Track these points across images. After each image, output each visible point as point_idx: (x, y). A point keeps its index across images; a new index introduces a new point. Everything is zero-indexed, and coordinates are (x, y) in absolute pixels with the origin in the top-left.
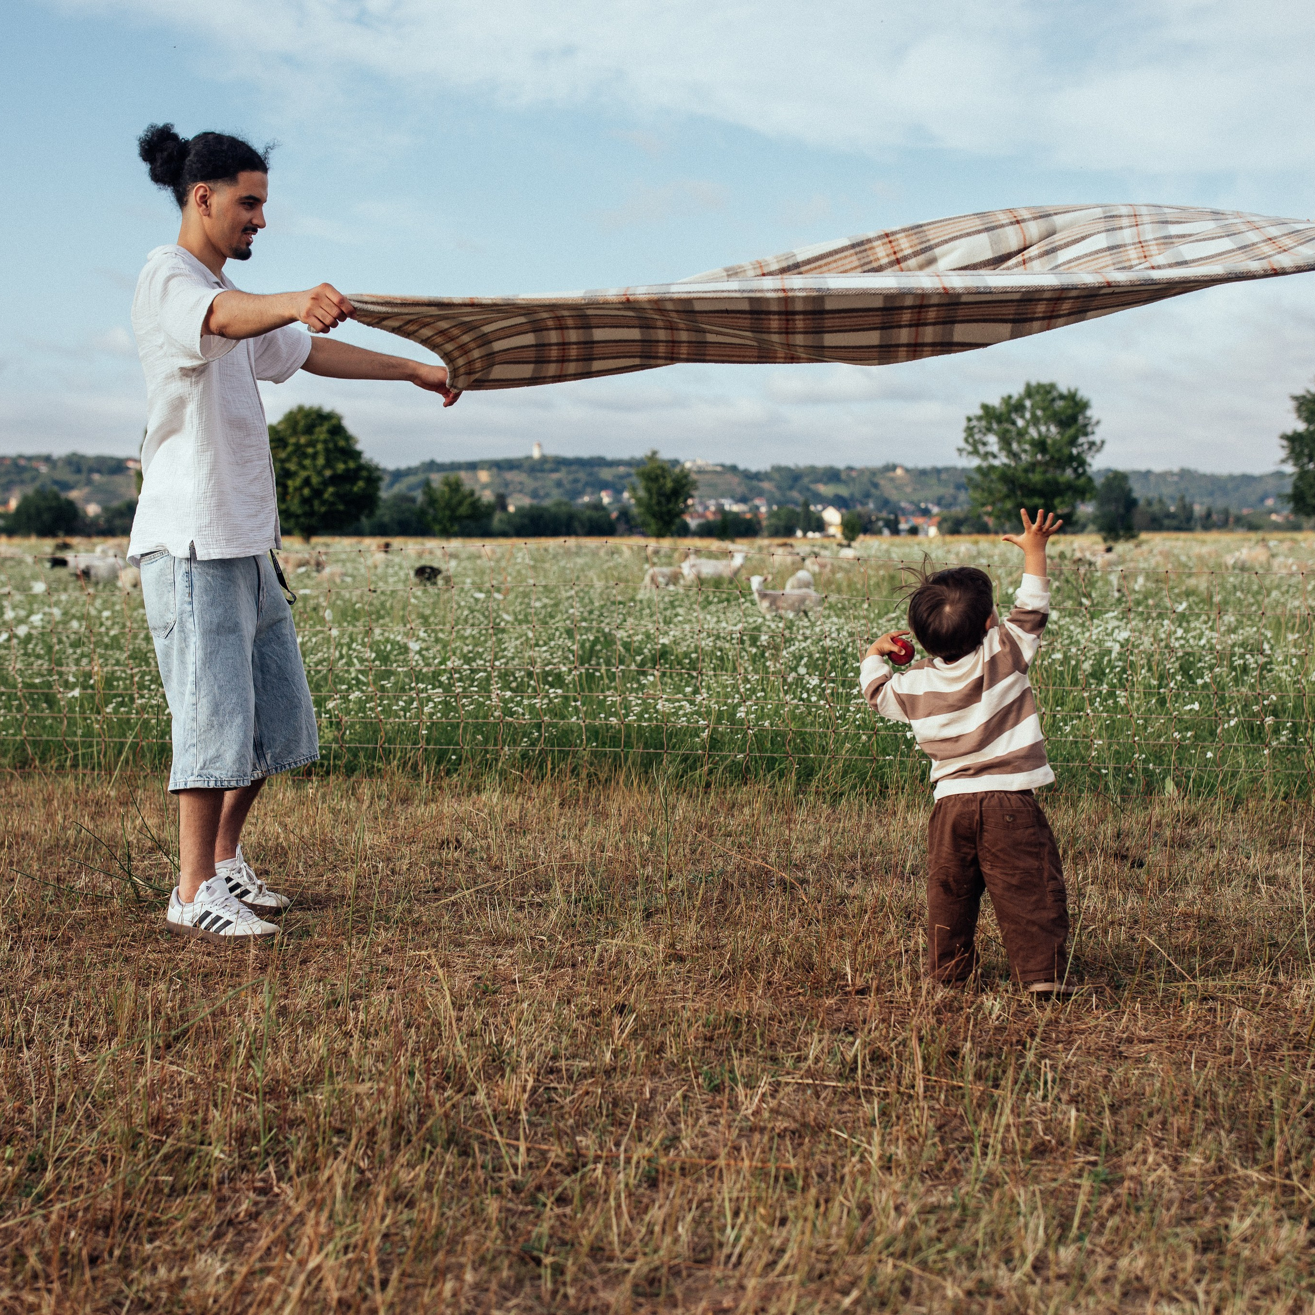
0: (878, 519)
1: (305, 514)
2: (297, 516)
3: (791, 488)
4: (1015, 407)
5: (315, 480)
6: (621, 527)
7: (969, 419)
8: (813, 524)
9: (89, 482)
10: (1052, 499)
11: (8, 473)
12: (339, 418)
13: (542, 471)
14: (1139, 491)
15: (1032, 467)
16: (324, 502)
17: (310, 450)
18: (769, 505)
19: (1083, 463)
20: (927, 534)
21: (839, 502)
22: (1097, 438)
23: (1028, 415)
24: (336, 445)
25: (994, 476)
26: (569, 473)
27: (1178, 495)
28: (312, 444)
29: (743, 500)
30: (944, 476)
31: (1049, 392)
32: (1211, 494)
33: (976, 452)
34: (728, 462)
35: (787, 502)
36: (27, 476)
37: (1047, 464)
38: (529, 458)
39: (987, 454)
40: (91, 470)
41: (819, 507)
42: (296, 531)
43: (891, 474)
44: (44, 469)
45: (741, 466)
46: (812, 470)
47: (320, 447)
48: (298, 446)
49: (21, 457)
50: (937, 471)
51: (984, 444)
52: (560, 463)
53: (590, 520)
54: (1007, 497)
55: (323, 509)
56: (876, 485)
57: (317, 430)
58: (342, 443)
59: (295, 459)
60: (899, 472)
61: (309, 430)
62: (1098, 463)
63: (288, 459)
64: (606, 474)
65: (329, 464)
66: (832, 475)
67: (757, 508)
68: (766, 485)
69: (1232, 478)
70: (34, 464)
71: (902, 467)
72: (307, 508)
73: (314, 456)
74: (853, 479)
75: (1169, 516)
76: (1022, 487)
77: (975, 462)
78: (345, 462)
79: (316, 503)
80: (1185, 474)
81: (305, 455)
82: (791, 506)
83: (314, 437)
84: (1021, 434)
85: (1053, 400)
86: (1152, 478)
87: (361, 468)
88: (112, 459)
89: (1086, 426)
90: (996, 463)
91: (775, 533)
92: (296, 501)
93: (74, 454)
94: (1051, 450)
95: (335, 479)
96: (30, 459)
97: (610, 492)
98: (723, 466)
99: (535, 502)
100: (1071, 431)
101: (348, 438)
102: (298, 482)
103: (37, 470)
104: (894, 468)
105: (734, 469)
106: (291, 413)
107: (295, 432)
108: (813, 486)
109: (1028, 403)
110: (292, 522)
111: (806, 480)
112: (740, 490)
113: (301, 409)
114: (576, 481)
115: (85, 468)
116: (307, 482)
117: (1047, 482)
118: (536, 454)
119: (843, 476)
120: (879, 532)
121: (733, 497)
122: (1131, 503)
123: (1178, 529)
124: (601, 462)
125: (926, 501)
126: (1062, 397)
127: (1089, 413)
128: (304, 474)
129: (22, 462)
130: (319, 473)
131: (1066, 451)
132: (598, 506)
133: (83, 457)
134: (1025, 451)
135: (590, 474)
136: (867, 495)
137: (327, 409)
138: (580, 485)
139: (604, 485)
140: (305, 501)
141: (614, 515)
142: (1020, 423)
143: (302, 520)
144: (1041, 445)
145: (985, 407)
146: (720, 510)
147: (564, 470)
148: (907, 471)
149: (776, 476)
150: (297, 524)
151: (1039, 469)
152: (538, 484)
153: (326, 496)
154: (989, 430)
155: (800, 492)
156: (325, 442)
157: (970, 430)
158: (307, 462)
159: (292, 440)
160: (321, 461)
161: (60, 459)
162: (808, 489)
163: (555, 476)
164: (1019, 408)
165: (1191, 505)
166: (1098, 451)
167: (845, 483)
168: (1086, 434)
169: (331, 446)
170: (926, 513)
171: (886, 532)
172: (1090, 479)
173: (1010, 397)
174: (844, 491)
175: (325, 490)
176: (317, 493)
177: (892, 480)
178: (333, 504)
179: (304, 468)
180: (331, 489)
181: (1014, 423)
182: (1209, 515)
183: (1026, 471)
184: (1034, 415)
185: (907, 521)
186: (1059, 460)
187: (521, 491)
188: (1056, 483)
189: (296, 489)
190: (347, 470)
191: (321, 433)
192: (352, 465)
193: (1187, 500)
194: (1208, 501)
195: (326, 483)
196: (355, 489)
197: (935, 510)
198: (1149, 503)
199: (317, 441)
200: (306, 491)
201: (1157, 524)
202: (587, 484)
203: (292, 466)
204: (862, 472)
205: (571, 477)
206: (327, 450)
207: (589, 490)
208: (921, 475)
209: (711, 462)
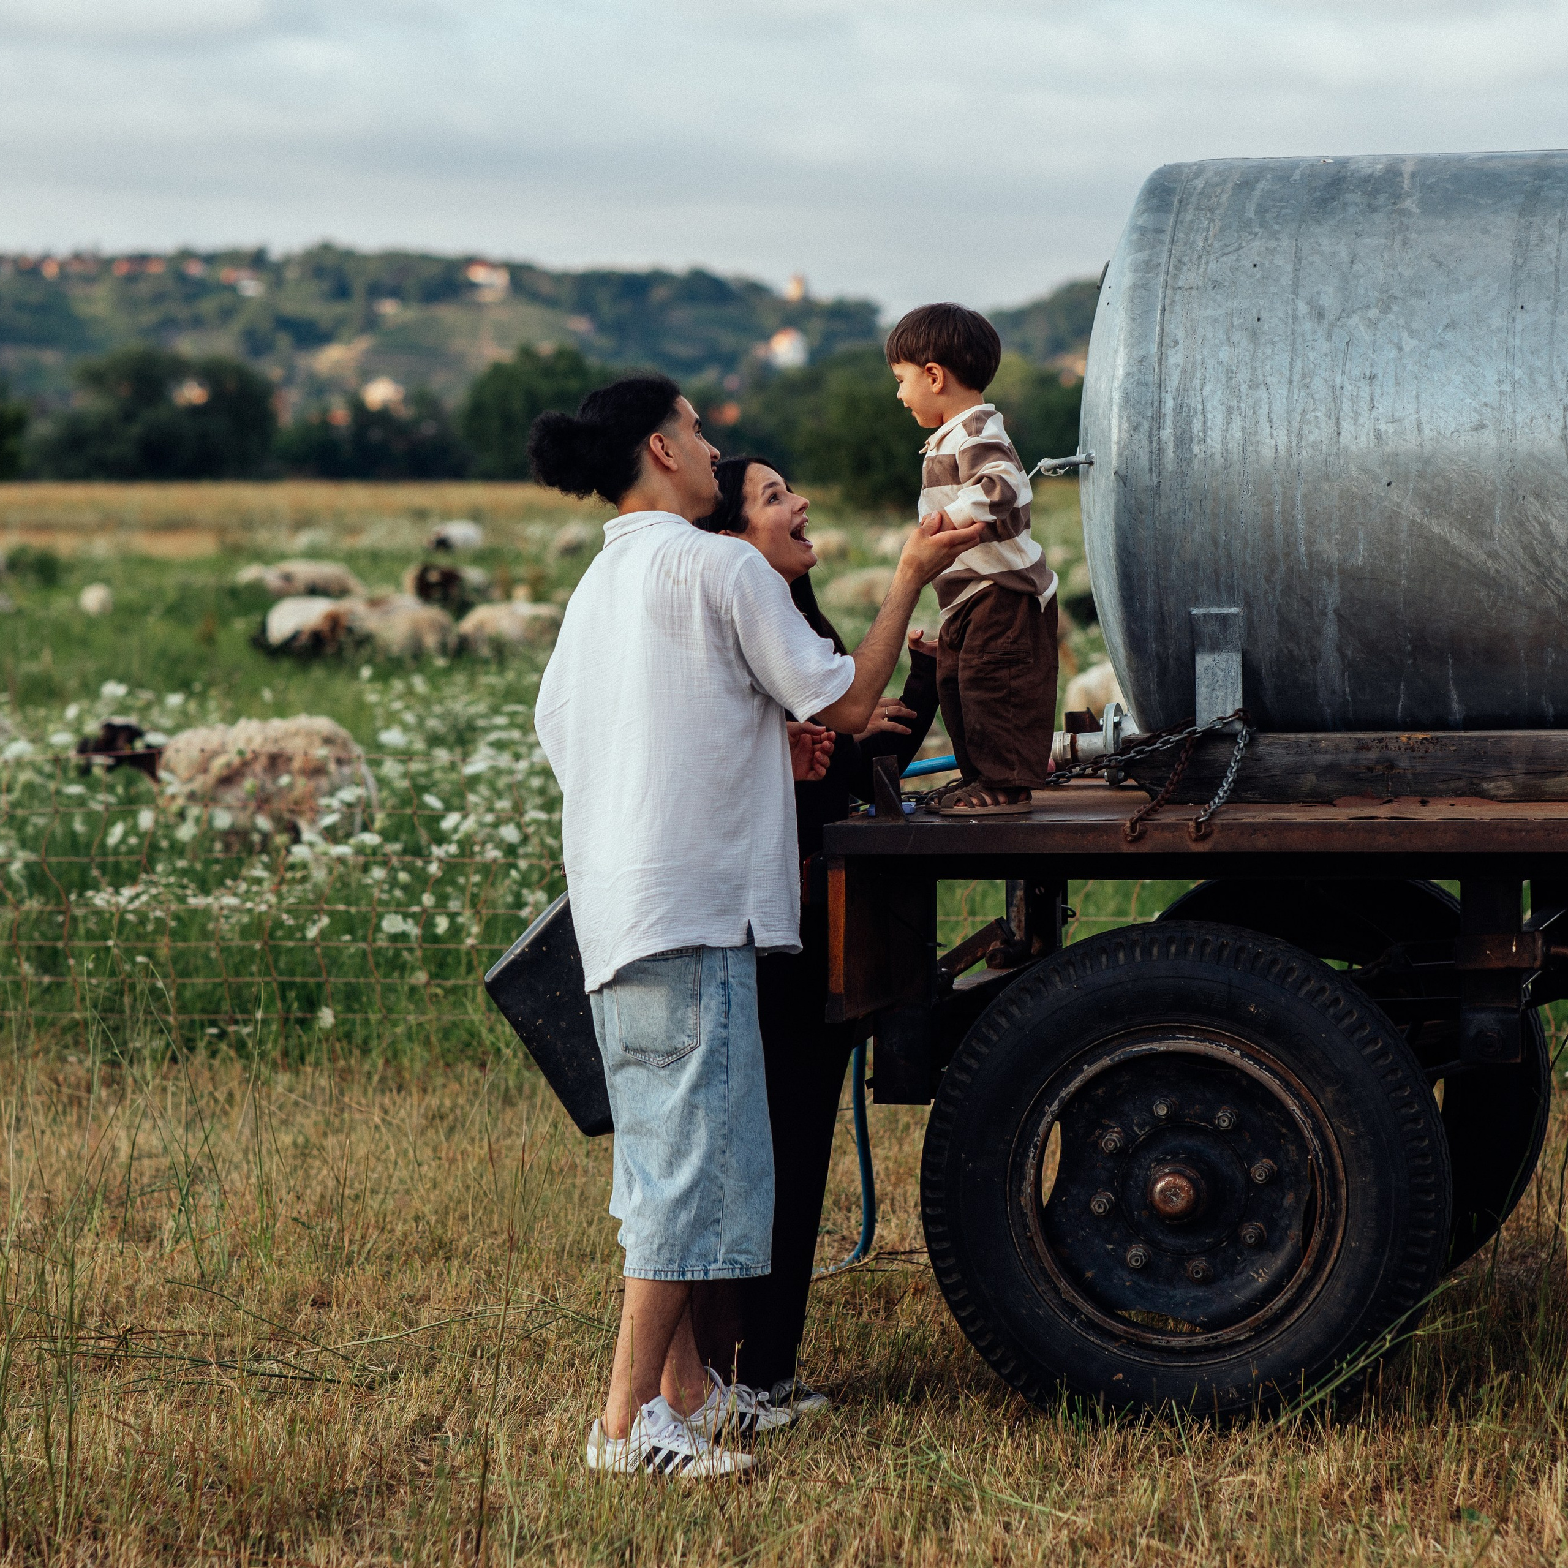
9: (371, 323)
11: (159, 298)
36: (208, 306)
40: (376, 291)
44: (251, 287)
49: (186, 255)
70: (226, 274)
88: (425, 259)
93: (326, 248)
96: (211, 259)
103: (232, 288)
115: (359, 287)
129: (195, 270)
133: (349, 255)
161: (287, 261)
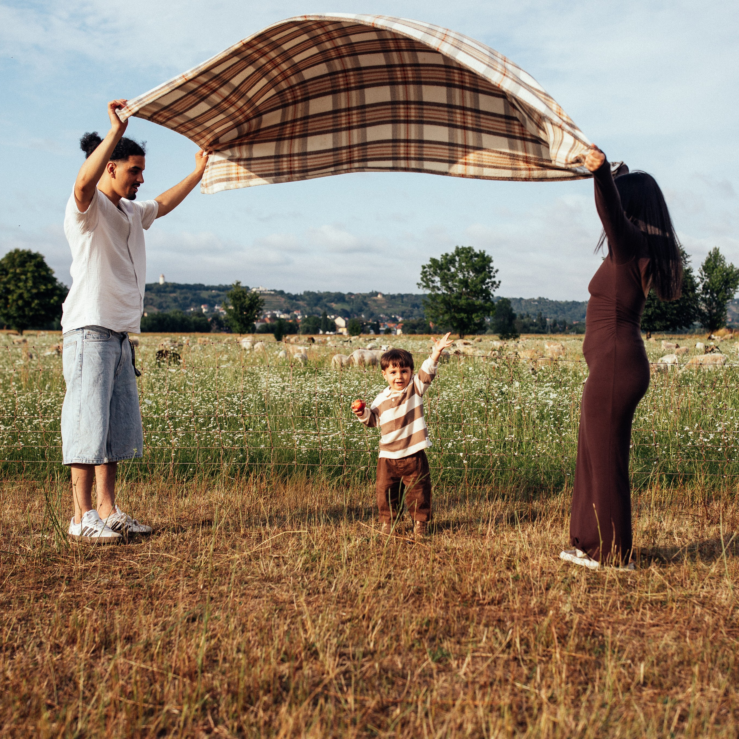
0: (367, 324)
1: (19, 316)
2: (15, 318)
3: (316, 305)
4: (449, 261)
5: (26, 295)
6: (215, 327)
7: (424, 267)
8: (329, 326)
10: (472, 314)
12: (42, 258)
13: (165, 292)
14: (516, 310)
15: (460, 296)
16: (31, 309)
17: (23, 277)
18: (303, 314)
19: (489, 294)
20: (396, 334)
21: (344, 314)
22: (496, 280)
23: (457, 265)
24: (39, 274)
25: (439, 300)
26: (181, 294)
27: (537, 313)
28: (24, 273)
29: (287, 312)
30: (405, 299)
31: (469, 252)
32: (556, 313)
33: (427, 286)
34: (278, 289)
35: (313, 313)
37: (468, 294)
38: (157, 284)
39: (434, 287)
41: (333, 317)
42: (13, 327)
43: (375, 298)
45: (286, 292)
46: (328, 294)
47: (29, 275)
48: (15, 274)
50: (401, 296)
51: (433, 282)
52: (176, 287)
53: (195, 322)
54: (446, 312)
55: (31, 314)
56: (366, 304)
57: (28, 264)
58: (43, 273)
59: (13, 282)
60: (379, 296)
61: (22, 264)
62: (497, 293)
63: (8, 282)
64: (204, 295)
65: (35, 285)
66: (340, 298)
67: (296, 316)
68: (301, 303)
69: (567, 303)
71: (381, 294)
72: (21, 313)
73: (26, 281)
74: (353, 300)
75: (533, 324)
76: (454, 306)
77: (428, 292)
78: (45, 285)
79: (26, 309)
80: (541, 300)
81: (20, 280)
82: (316, 316)
83: (26, 269)
84: (453, 276)
85: (472, 257)
86: (523, 303)
87: (56, 288)
89: (490, 272)
90: (440, 292)
91: (307, 332)
92: (14, 308)
94: (471, 286)
95: (38, 295)
97: (206, 306)
98: (275, 291)
99: (160, 311)
100: (482, 275)
101: (47, 270)
102: (15, 297)
104: (376, 294)
105: (282, 293)
106: (10, 253)
107: (13, 266)
108: (329, 304)
109: (457, 259)
110: (11, 322)
111: (325, 300)
112: (286, 306)
113: (17, 251)
114: (186, 298)
116: (21, 296)
117: (469, 304)
118: (161, 282)
119: (347, 299)
120: (368, 333)
121: (281, 310)
122: (512, 317)
123: (538, 332)
124: (200, 287)
125: (395, 314)
126: (477, 255)
127: (491, 265)
128: (19, 291)
130: (29, 291)
131: (479, 287)
132: (200, 314)
134: (455, 286)
135: (195, 294)
136: (361, 310)
137: (34, 251)
138: (188, 301)
139: (203, 301)
140: (19, 308)
141: (210, 319)
142: (453, 270)
143: (17, 320)
144: (465, 283)
145: (433, 260)
146: (274, 317)
147: (179, 291)
148: (384, 296)
149: (307, 297)
150: (14, 322)
151: (464, 297)
152: (163, 300)
153: (33, 305)
154: (435, 273)
155: (321, 307)
156: (32, 272)
157: (424, 273)
158: (21, 284)
159: (11, 270)
160: (30, 284)
162: (326, 306)
163: (173, 295)
164: (452, 261)
165: (545, 318)
166: (497, 287)
167: (348, 302)
168: (490, 277)
169: (36, 274)
170: (395, 320)
171: (372, 332)
172: (493, 303)
173: (447, 255)
174: (347, 307)
175: (33, 301)
176: (27, 304)
177: (375, 301)
178: (37, 310)
179: (19, 287)
180: (36, 301)
181: (449, 270)
182: (555, 324)
183: (456, 298)
184: (460, 265)
185: (384, 326)
186: (475, 292)
187: (151, 304)
188: (474, 305)
189: (14, 301)
190: (47, 290)
191: (30, 266)
192: (50, 286)
193: (543, 315)
194: (554, 316)
195: (34, 297)
196: (52, 301)
197: (400, 319)
198: (522, 317)
199: (28, 271)
200: (20, 302)
201: (527, 329)
202: (192, 300)
203: (12, 287)
204: (358, 296)
205: (182, 296)
206: (34, 277)
207: (194, 304)
208: (392, 298)
209: (268, 289)
